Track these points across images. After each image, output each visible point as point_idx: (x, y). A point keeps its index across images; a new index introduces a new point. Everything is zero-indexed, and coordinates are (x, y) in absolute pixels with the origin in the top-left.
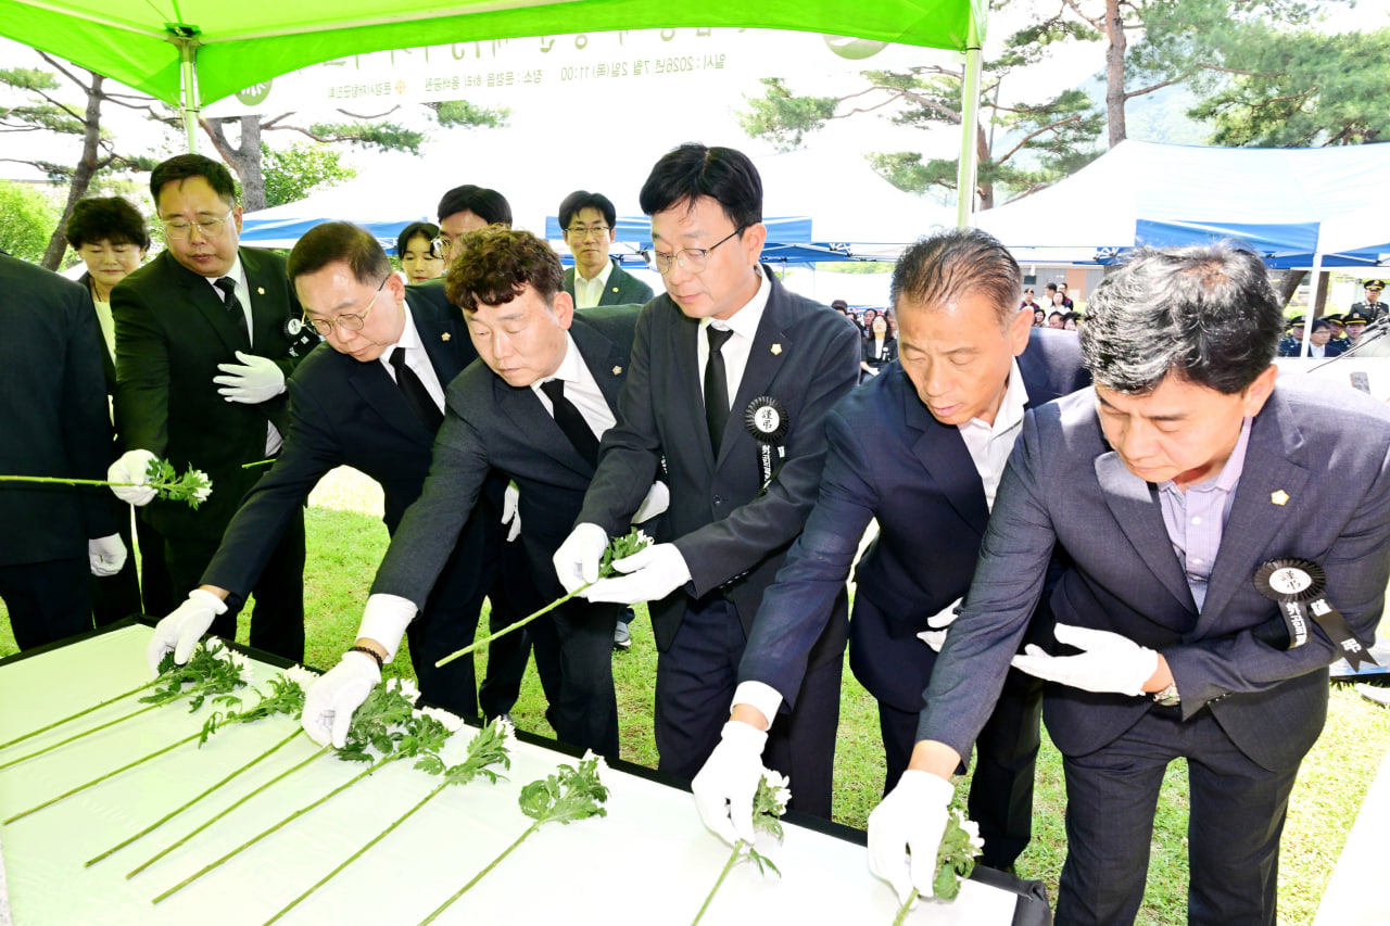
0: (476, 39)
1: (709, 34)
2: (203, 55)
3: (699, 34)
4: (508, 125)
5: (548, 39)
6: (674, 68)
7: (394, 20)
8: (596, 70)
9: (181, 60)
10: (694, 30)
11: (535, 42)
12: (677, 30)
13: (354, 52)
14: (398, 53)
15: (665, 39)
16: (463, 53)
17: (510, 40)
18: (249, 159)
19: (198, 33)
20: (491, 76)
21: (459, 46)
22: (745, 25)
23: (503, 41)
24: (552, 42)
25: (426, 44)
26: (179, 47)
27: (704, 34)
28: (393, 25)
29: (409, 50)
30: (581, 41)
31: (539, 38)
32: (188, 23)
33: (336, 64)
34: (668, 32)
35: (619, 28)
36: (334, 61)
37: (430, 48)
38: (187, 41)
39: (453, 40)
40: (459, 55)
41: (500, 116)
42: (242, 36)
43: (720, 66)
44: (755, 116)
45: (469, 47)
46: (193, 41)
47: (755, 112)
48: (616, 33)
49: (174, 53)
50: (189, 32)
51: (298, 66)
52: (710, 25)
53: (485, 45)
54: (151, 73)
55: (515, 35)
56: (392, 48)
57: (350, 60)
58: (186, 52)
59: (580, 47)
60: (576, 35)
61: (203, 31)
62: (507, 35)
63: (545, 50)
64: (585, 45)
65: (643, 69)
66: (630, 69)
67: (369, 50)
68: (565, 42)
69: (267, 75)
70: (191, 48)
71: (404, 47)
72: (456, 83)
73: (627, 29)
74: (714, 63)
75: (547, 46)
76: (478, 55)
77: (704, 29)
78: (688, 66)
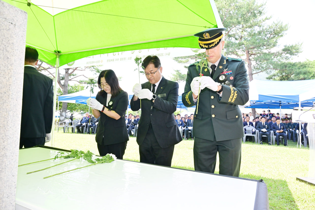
2: (61, 57)
3: (164, 49)
4: (121, 80)
5: (133, 51)
6: (159, 56)
8: (143, 56)
9: (56, 58)
12: (160, 48)
13: (93, 55)
14: (102, 55)
15: (157, 50)
16: (115, 54)
18: (65, 86)
19: (61, 52)
20: (121, 59)
21: (115, 53)
22: (174, 47)
23: (124, 52)
24: (134, 52)
25: (108, 53)
26: (56, 55)
28: (101, 49)
30: (140, 51)
31: (131, 51)
32: (59, 50)
33: (89, 57)
34: (158, 49)
37: (109, 54)
38: (58, 54)
39: (113, 52)
40: (114, 55)
41: (119, 79)
42: (70, 53)
43: (169, 55)
44: (174, 78)
45: (117, 53)
46: (59, 54)
47: (174, 77)
48: (148, 49)
49: (55, 56)
50: (59, 52)
51: (81, 58)
53: (120, 53)
54: (50, 59)
56: (100, 54)
57: (92, 56)
58: (58, 56)
59: (140, 52)
60: (139, 50)
62: (125, 51)
63: (132, 53)
67: (96, 54)
68: (137, 51)
69: (74, 60)
70: (59, 55)
71: (103, 54)
72: (113, 60)
73: (150, 48)
74: (168, 54)
75: (133, 52)
76: (118, 55)
77: (166, 48)
78: (162, 55)
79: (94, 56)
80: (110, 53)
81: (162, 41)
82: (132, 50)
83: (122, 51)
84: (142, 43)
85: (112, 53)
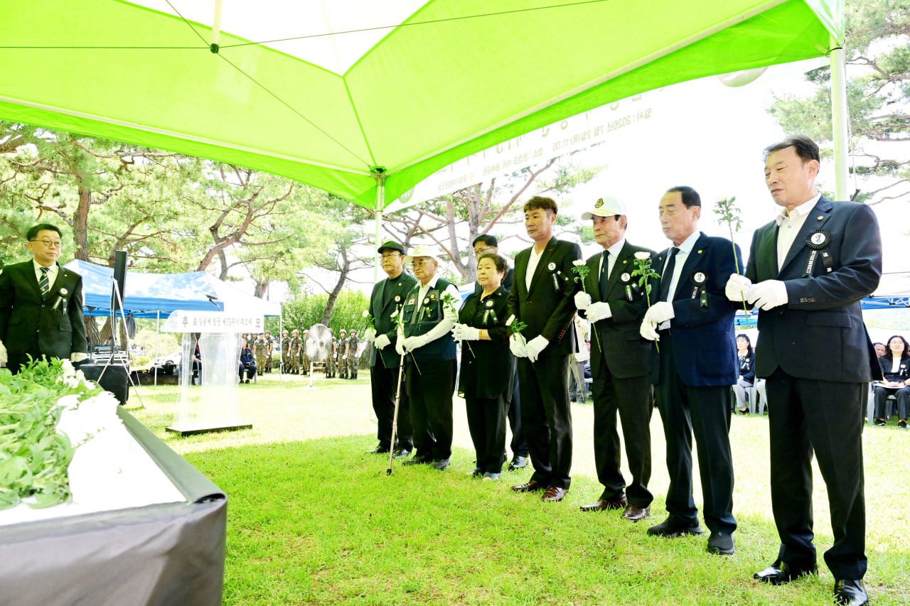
0: (508, 139)
1: (640, 99)
2: (388, 182)
3: (634, 100)
5: (546, 128)
6: (619, 125)
7: (470, 139)
8: (572, 139)
9: (377, 186)
10: (631, 98)
11: (539, 132)
12: (620, 101)
13: (450, 162)
15: (613, 109)
16: (502, 149)
17: (527, 135)
19: (386, 170)
20: (516, 159)
21: (500, 145)
22: (663, 85)
23: (522, 136)
24: (548, 131)
25: (484, 149)
26: (376, 179)
27: (637, 99)
28: (469, 142)
29: (476, 154)
30: (564, 125)
31: (541, 129)
32: (380, 165)
34: (614, 104)
35: (585, 110)
36: (442, 169)
37: (486, 150)
38: (380, 176)
39: (497, 143)
40: (500, 150)
42: (403, 167)
43: (647, 116)
45: (505, 144)
46: (383, 175)
48: (584, 113)
49: (373, 182)
50: (381, 170)
51: (426, 176)
52: (640, 92)
53: (513, 141)
54: (360, 193)
55: (529, 131)
56: (468, 156)
57: (449, 167)
58: (379, 181)
59: (563, 128)
60: (561, 121)
61: (388, 169)
62: (524, 132)
63: (544, 136)
64: (566, 127)
65: (600, 132)
66: (592, 134)
67: (457, 159)
68: (555, 127)
69: (412, 185)
70: (382, 179)
72: (498, 167)
73: (590, 109)
74: (644, 115)
75: (545, 133)
76: (510, 148)
77: (637, 96)
78: (628, 122)
79: (454, 164)
80: (490, 146)
81: (626, 74)
82: (542, 125)
83: (517, 136)
84: (567, 97)
85: (494, 148)
